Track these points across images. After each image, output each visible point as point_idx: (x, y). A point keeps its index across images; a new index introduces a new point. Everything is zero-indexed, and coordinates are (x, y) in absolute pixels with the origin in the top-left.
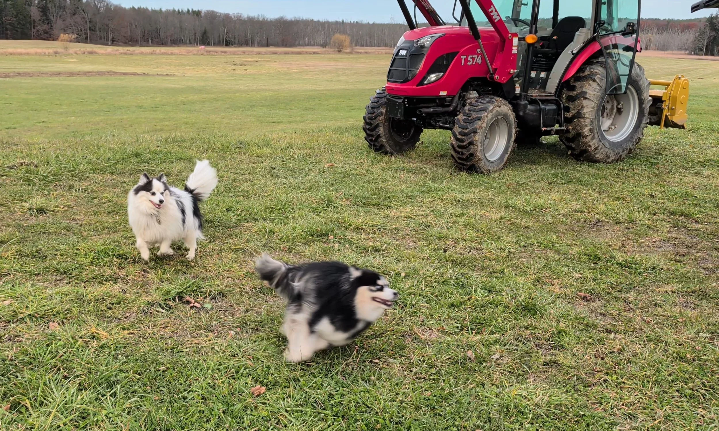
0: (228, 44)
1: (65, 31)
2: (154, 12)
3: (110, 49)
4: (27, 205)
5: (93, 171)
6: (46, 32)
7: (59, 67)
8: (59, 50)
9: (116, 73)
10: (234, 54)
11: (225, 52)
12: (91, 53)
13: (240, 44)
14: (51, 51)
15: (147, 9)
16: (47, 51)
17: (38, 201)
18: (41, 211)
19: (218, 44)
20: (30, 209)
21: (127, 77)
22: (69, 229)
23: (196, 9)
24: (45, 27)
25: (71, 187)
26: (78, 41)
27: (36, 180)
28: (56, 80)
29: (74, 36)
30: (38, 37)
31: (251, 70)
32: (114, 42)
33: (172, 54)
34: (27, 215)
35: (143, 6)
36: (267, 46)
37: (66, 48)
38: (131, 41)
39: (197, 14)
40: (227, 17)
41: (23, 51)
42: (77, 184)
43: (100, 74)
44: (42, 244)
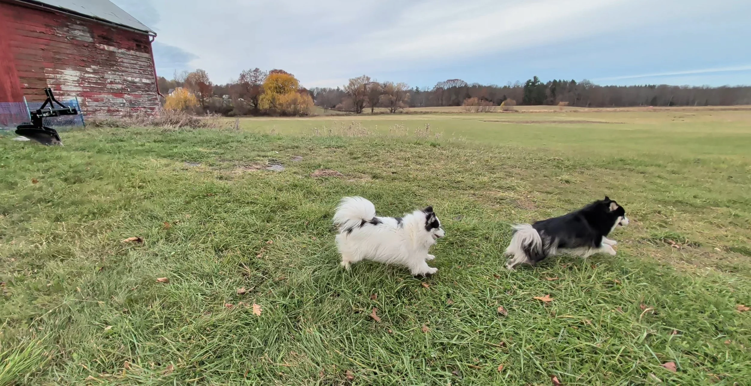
0: (672, 104)
1: (562, 101)
2: (621, 88)
3: (586, 109)
4: (560, 178)
5: (595, 166)
6: (552, 101)
7: (556, 118)
8: (558, 110)
9: (588, 122)
10: (676, 111)
11: (669, 110)
12: (575, 111)
13: (682, 105)
14: (552, 110)
15: (616, 87)
16: (550, 111)
17: (566, 177)
18: (567, 182)
19: (665, 105)
20: (561, 180)
21: (595, 124)
22: (583, 192)
23: (652, 84)
24: (552, 99)
25: (582, 173)
26: (569, 105)
27: (563, 167)
28: (553, 125)
29: (567, 103)
30: (547, 104)
31: (687, 120)
32: (590, 106)
33: (628, 111)
34: (560, 182)
35: (614, 85)
36: (706, 104)
37: (561, 109)
38: (602, 104)
39: (652, 87)
40: (676, 88)
41: (538, 111)
42: (586, 172)
43: (579, 122)
44: (571, 197)
